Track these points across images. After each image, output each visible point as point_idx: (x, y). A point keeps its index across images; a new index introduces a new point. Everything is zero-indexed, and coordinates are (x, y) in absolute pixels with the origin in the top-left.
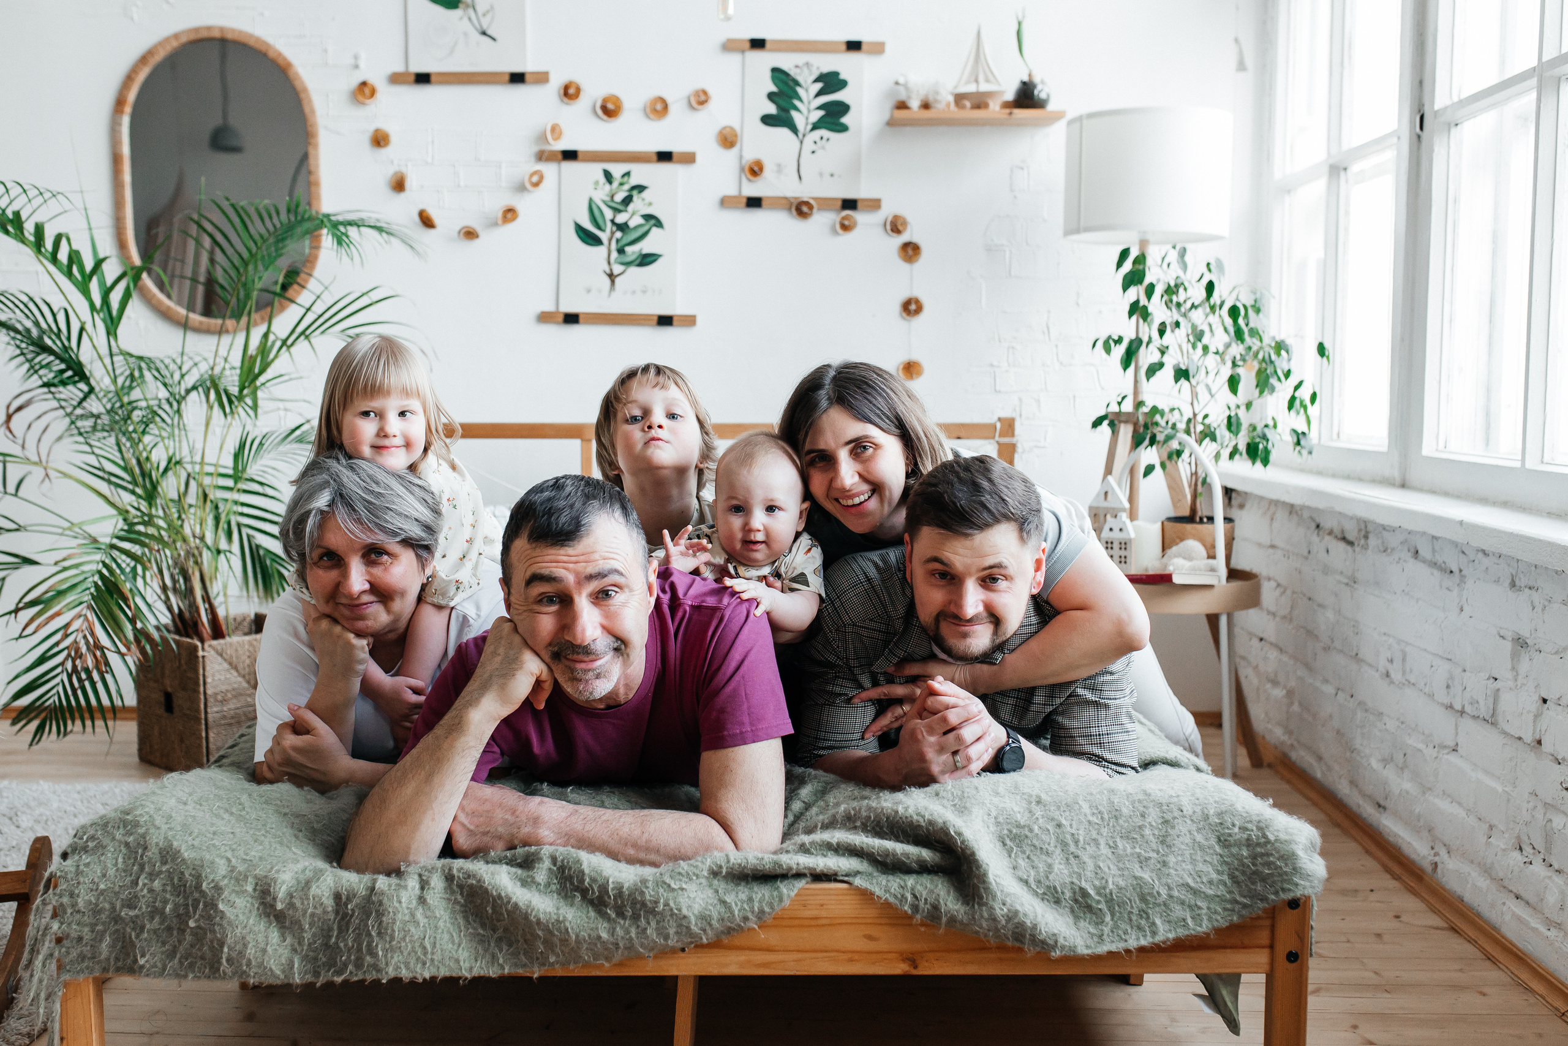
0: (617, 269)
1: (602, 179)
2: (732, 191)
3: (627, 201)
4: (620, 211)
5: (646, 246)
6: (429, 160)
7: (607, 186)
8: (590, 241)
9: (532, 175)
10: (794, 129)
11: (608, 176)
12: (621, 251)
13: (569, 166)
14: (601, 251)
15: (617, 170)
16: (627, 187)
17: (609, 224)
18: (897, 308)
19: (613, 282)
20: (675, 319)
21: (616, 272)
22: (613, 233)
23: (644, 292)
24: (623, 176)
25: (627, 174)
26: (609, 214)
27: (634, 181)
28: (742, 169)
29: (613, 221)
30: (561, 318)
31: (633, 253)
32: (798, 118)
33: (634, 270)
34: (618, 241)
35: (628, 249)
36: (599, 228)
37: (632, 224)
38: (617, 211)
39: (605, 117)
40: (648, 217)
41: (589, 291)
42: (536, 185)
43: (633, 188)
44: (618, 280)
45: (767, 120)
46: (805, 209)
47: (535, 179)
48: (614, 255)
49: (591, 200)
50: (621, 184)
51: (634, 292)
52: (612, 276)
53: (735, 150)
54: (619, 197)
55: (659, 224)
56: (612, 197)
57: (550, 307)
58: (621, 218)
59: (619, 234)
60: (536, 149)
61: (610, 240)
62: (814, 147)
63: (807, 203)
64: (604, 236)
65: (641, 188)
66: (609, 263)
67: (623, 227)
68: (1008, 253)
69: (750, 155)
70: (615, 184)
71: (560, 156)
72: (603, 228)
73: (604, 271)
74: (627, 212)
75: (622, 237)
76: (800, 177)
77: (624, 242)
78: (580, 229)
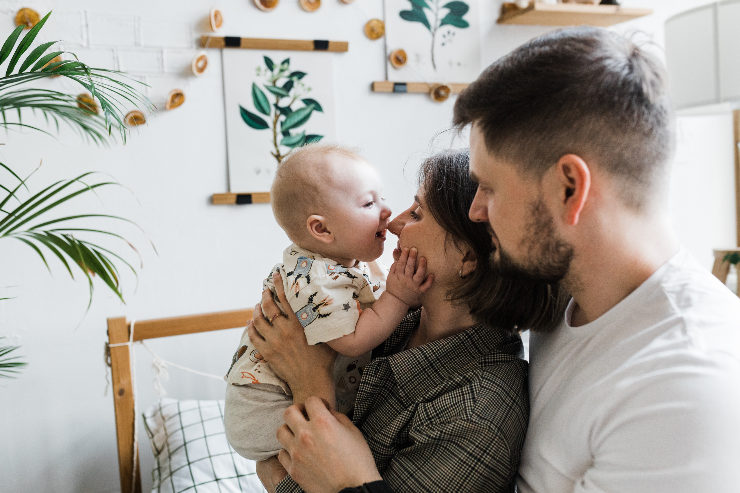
0: (284, 150)
1: (264, 66)
2: (379, 77)
3: (289, 86)
4: (282, 96)
5: (308, 128)
6: (85, 44)
7: (269, 72)
8: (257, 125)
9: (198, 60)
10: (427, 24)
11: (269, 63)
12: (286, 133)
13: (230, 53)
14: (267, 134)
15: (277, 57)
16: (287, 73)
17: (273, 109)
21: (282, 153)
22: (277, 117)
24: (283, 63)
25: (287, 61)
26: (272, 99)
27: (293, 67)
28: (387, 58)
29: (276, 105)
30: (234, 200)
31: (297, 135)
32: (429, 14)
34: (282, 124)
35: (293, 131)
36: (264, 112)
37: (294, 108)
38: (279, 96)
39: (262, 7)
40: (308, 102)
41: (258, 172)
42: (201, 70)
43: (293, 74)
45: (405, 15)
46: (442, 93)
47: (201, 64)
48: (280, 137)
49: (254, 87)
50: (282, 71)
52: (279, 157)
53: (380, 41)
54: (281, 82)
55: (318, 107)
56: (274, 82)
57: (221, 189)
58: (284, 103)
59: (283, 118)
60: (197, 35)
61: (275, 123)
62: (443, 40)
63: (444, 88)
64: (269, 120)
65: (300, 75)
66: (276, 145)
67: (286, 111)
69: (393, 46)
70: (276, 71)
71: (223, 43)
72: (268, 111)
73: (272, 153)
74: (288, 96)
75: (286, 121)
76: (434, 66)
77: (288, 125)
78: (245, 114)
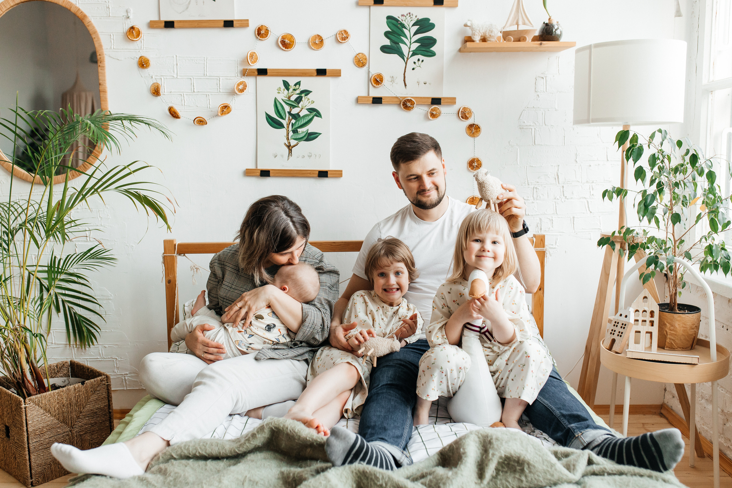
0: (293, 142)
1: (283, 87)
2: (364, 94)
3: (299, 100)
4: (294, 107)
5: (311, 128)
6: (175, 76)
7: (286, 91)
8: (276, 126)
9: (239, 85)
10: (401, 55)
11: (286, 85)
12: (295, 131)
13: (261, 79)
14: (283, 131)
15: (292, 81)
16: (298, 91)
17: (287, 114)
18: (465, 165)
19: (290, 151)
20: (329, 172)
21: (292, 145)
22: (290, 120)
23: (310, 156)
24: (295, 85)
25: (299, 83)
26: (287, 108)
27: (302, 88)
28: (369, 80)
29: (289, 113)
30: (259, 173)
31: (303, 132)
32: (405, 49)
33: (303, 143)
34: (293, 125)
35: (300, 130)
36: (282, 117)
37: (301, 114)
38: (292, 106)
39: (284, 49)
40: (311, 110)
41: (276, 157)
42: (242, 91)
43: (302, 92)
44: (293, 149)
45: (385, 49)
46: (409, 104)
47: (241, 87)
48: (291, 134)
49: (276, 100)
50: (294, 90)
51: (304, 157)
52: (290, 147)
53: (365, 68)
54: (293, 98)
55: (318, 114)
56: (289, 97)
57: (252, 166)
58: (295, 111)
59: (293, 121)
60: (241, 68)
61: (288, 125)
62: (414, 66)
63: (410, 101)
64: (284, 122)
65: (307, 92)
66: (288, 139)
67: (296, 117)
68: (533, 130)
69: (374, 71)
70: (291, 90)
71: (256, 73)
72: (284, 117)
73: (285, 144)
74: (298, 107)
75: (295, 123)
76: (405, 85)
77: (297, 126)
78: (269, 118)
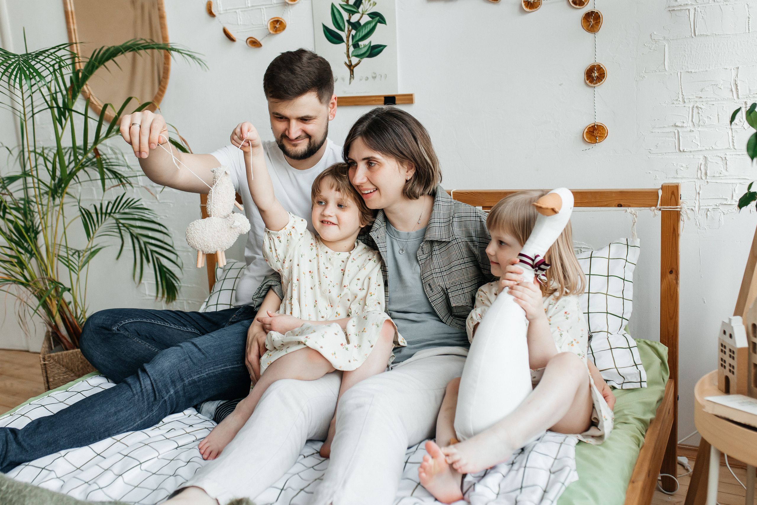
0: (355, 60)
3: (358, 3)
4: (354, 13)
5: (374, 39)
8: (335, 40)
12: (356, 46)
14: (343, 46)
17: (346, 24)
19: (352, 71)
20: (396, 98)
21: (353, 63)
22: (349, 31)
23: (374, 78)
26: (346, 16)
29: (349, 21)
31: (365, 46)
33: (366, 61)
34: (353, 37)
35: (361, 43)
36: (340, 29)
37: (362, 22)
38: (352, 13)
40: (374, 15)
44: (355, 69)
48: (352, 49)
49: (333, 5)
51: (367, 79)
52: (351, 67)
55: (382, 20)
56: (347, 1)
58: (355, 18)
59: (353, 32)
61: (348, 37)
64: (343, 35)
66: (348, 56)
67: (356, 26)
72: (343, 28)
73: (346, 63)
74: (358, 12)
75: (356, 34)
77: (357, 38)
78: (327, 30)
